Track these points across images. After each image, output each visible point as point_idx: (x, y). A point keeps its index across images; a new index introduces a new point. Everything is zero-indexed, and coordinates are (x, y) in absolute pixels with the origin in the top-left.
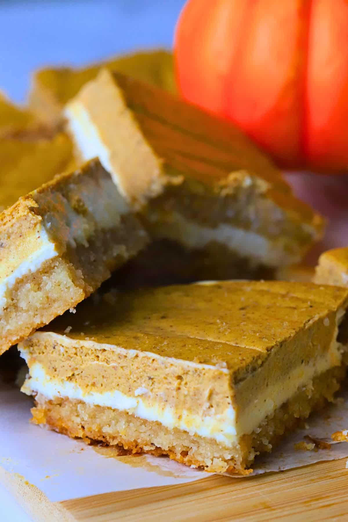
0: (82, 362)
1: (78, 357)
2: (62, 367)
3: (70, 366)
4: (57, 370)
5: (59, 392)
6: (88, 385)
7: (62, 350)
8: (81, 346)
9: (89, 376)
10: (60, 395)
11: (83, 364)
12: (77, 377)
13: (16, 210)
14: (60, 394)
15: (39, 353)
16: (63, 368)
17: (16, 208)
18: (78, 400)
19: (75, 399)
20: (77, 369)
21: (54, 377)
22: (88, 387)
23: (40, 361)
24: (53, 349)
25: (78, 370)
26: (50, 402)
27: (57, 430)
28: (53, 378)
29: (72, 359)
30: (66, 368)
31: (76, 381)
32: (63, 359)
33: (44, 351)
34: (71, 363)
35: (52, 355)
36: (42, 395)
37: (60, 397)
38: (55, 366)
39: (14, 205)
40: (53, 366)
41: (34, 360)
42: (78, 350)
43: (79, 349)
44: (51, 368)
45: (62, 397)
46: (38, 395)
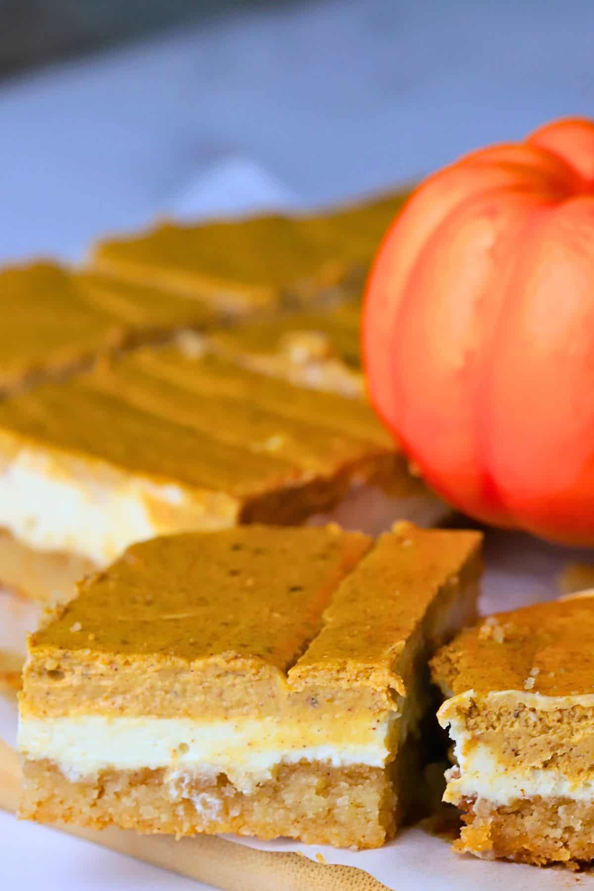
0: (572, 732)
1: (565, 726)
2: (532, 747)
3: (549, 743)
4: (521, 753)
5: (522, 790)
6: (581, 771)
7: (533, 718)
8: (572, 706)
9: (585, 754)
10: (524, 796)
11: (573, 735)
12: (560, 759)
13: (367, 672)
14: (523, 793)
15: (487, 728)
16: (534, 747)
17: (370, 671)
18: (559, 799)
19: (553, 798)
20: (562, 745)
21: (514, 765)
22: (582, 774)
23: (487, 742)
24: (514, 719)
25: (564, 748)
26: (500, 810)
27: (511, 857)
28: (510, 768)
29: (551, 731)
30: (539, 747)
31: (558, 767)
32: (534, 733)
33: (496, 724)
34: (552, 737)
35: (512, 729)
36: (485, 800)
37: (522, 798)
38: (517, 747)
39: (370, 666)
40: (513, 746)
41: (474, 741)
42: (566, 713)
43: (568, 711)
44: (509, 751)
45: (526, 798)
46: (477, 802)
